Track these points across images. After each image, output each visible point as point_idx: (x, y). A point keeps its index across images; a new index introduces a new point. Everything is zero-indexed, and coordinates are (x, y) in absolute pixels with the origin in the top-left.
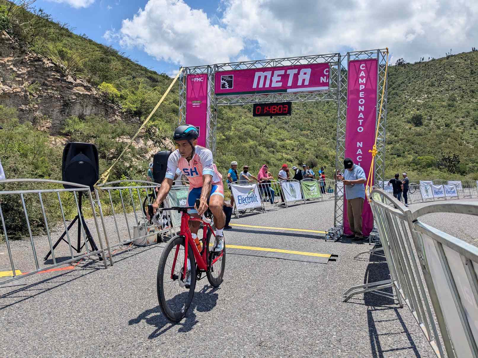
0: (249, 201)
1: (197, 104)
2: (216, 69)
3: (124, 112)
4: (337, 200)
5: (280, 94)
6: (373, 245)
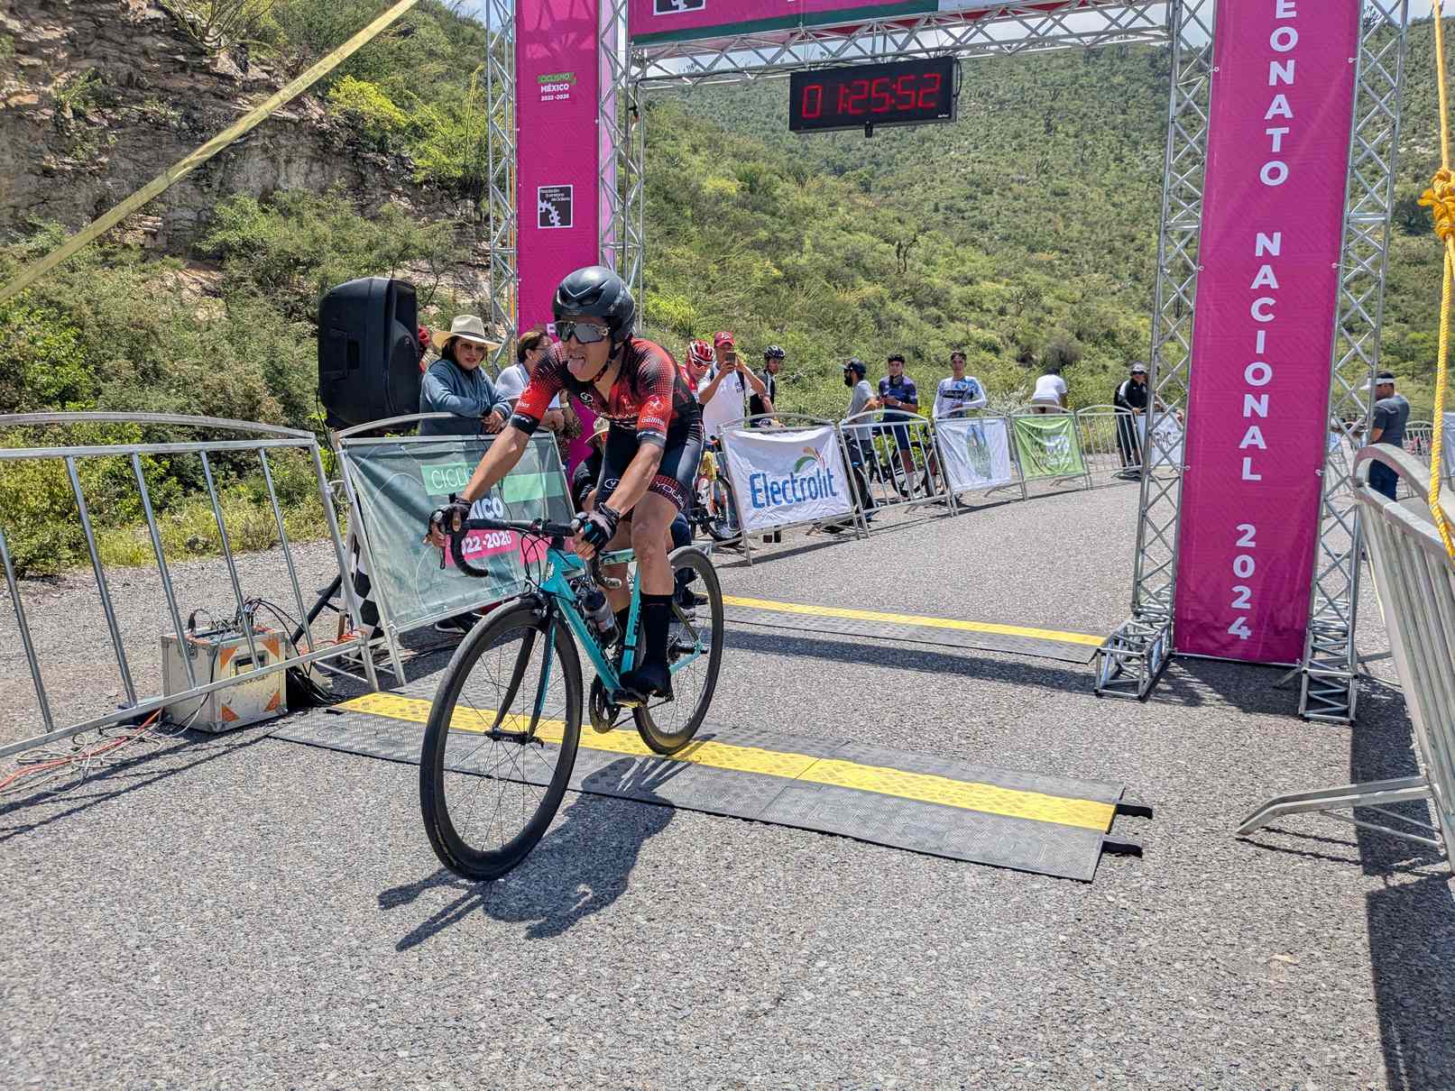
0: (799, 494)
1: (559, 88)
3: (421, 184)
4: (1151, 500)
5: (909, 24)
6: (1317, 720)
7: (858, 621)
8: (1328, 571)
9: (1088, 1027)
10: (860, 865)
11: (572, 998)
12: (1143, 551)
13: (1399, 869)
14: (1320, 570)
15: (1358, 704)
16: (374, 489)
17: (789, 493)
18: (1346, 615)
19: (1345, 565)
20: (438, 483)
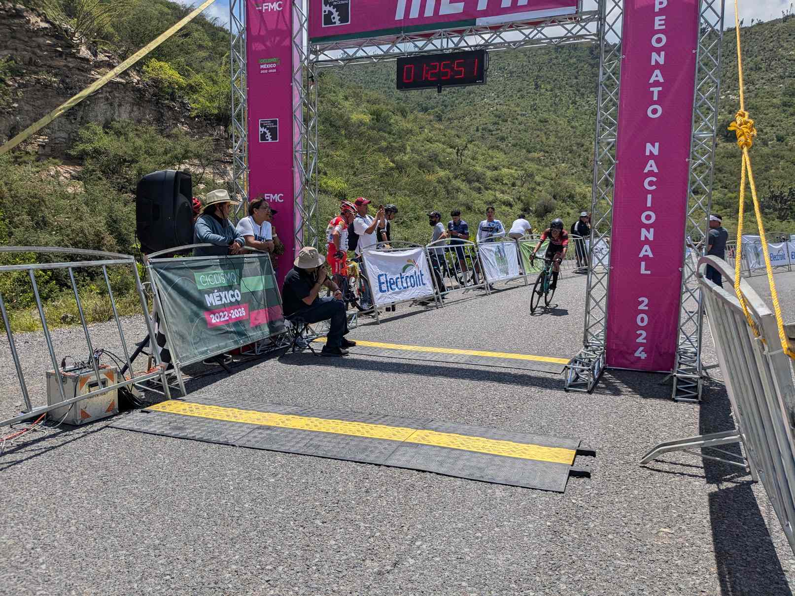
0: (405, 285)
1: (270, 66)
3: (195, 117)
4: (593, 284)
5: (460, 32)
6: (682, 401)
7: (438, 353)
8: (687, 321)
9: (563, 572)
10: (439, 488)
11: (280, 568)
12: (589, 313)
13: (726, 480)
14: (682, 321)
15: (703, 391)
16: (168, 286)
17: (399, 284)
18: (696, 345)
19: (695, 318)
20: (204, 282)
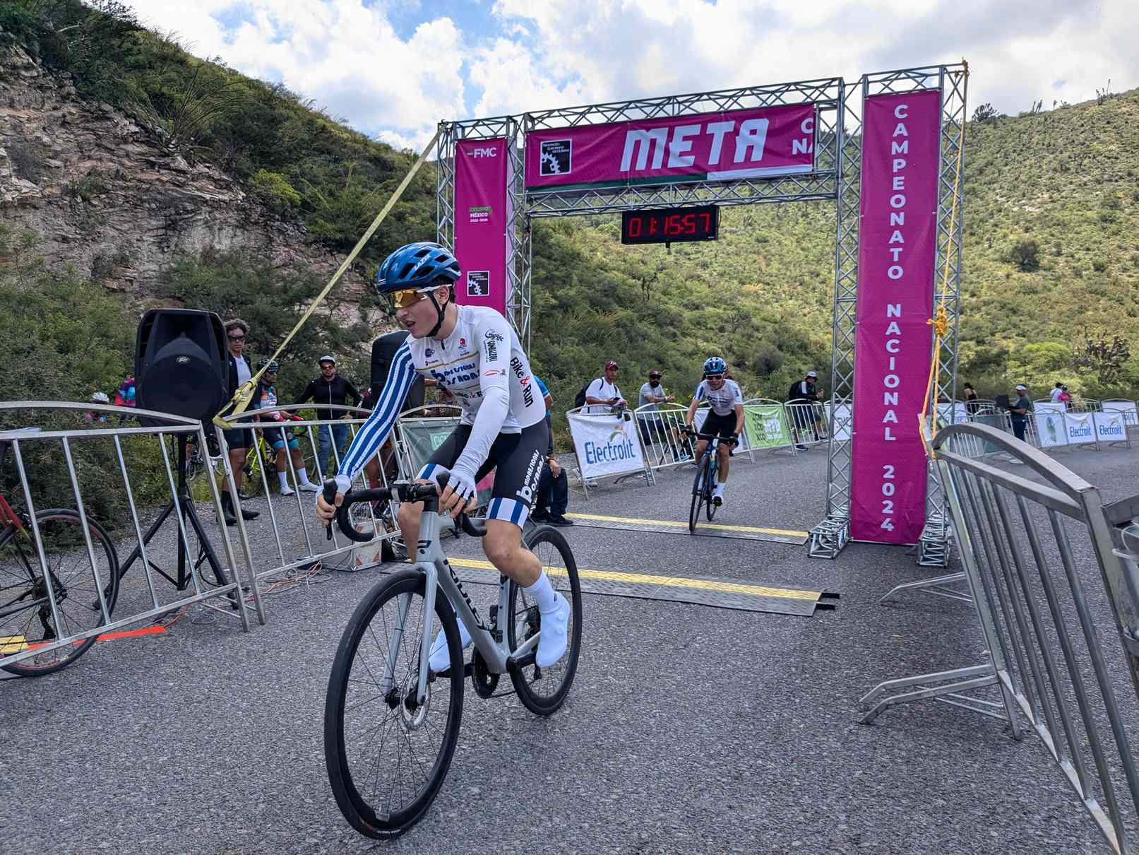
0: (613, 456)
1: (482, 215)
2: (530, 125)
3: (311, 243)
4: (834, 453)
5: (690, 186)
6: (926, 566)
16: (413, 446)
17: (607, 454)
20: (437, 444)
